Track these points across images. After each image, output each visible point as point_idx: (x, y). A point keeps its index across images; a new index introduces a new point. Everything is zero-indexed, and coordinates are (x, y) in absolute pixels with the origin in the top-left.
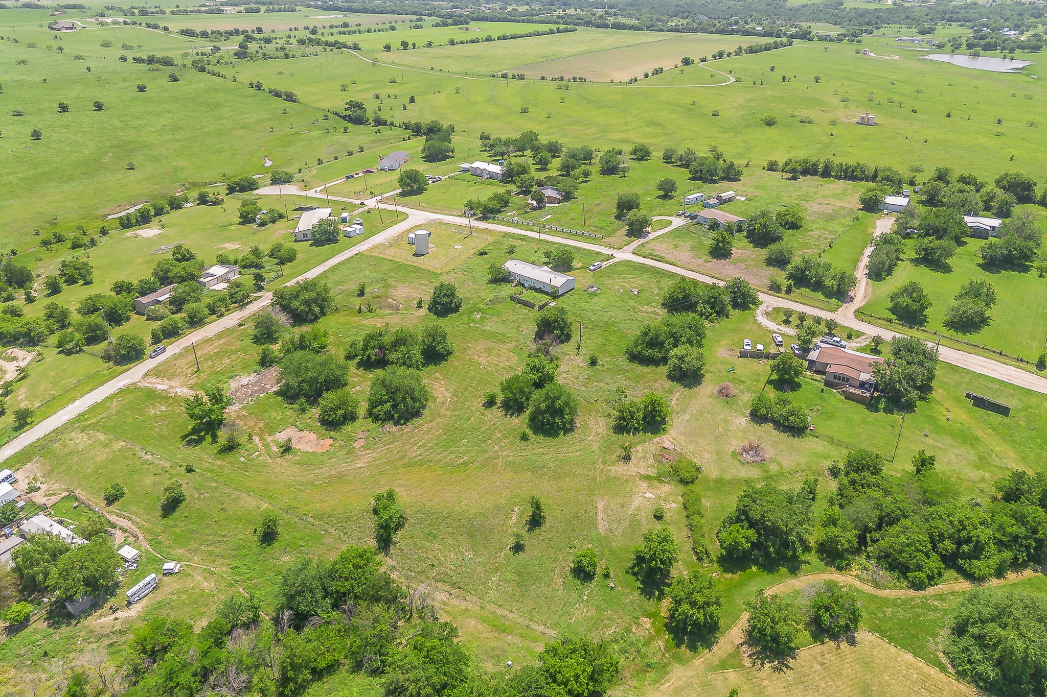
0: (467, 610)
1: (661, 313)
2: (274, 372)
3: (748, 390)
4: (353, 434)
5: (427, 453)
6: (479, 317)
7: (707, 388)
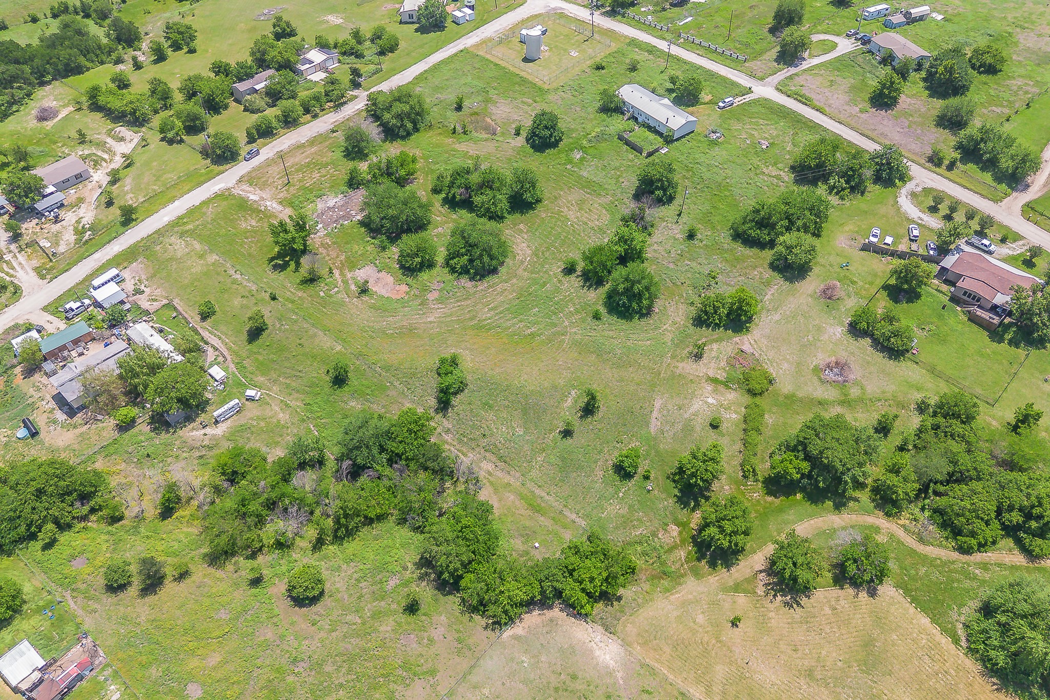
0: (509, 484)
1: (786, 179)
2: (360, 196)
3: (856, 294)
4: (429, 284)
5: (496, 318)
6: (578, 157)
7: (811, 285)
